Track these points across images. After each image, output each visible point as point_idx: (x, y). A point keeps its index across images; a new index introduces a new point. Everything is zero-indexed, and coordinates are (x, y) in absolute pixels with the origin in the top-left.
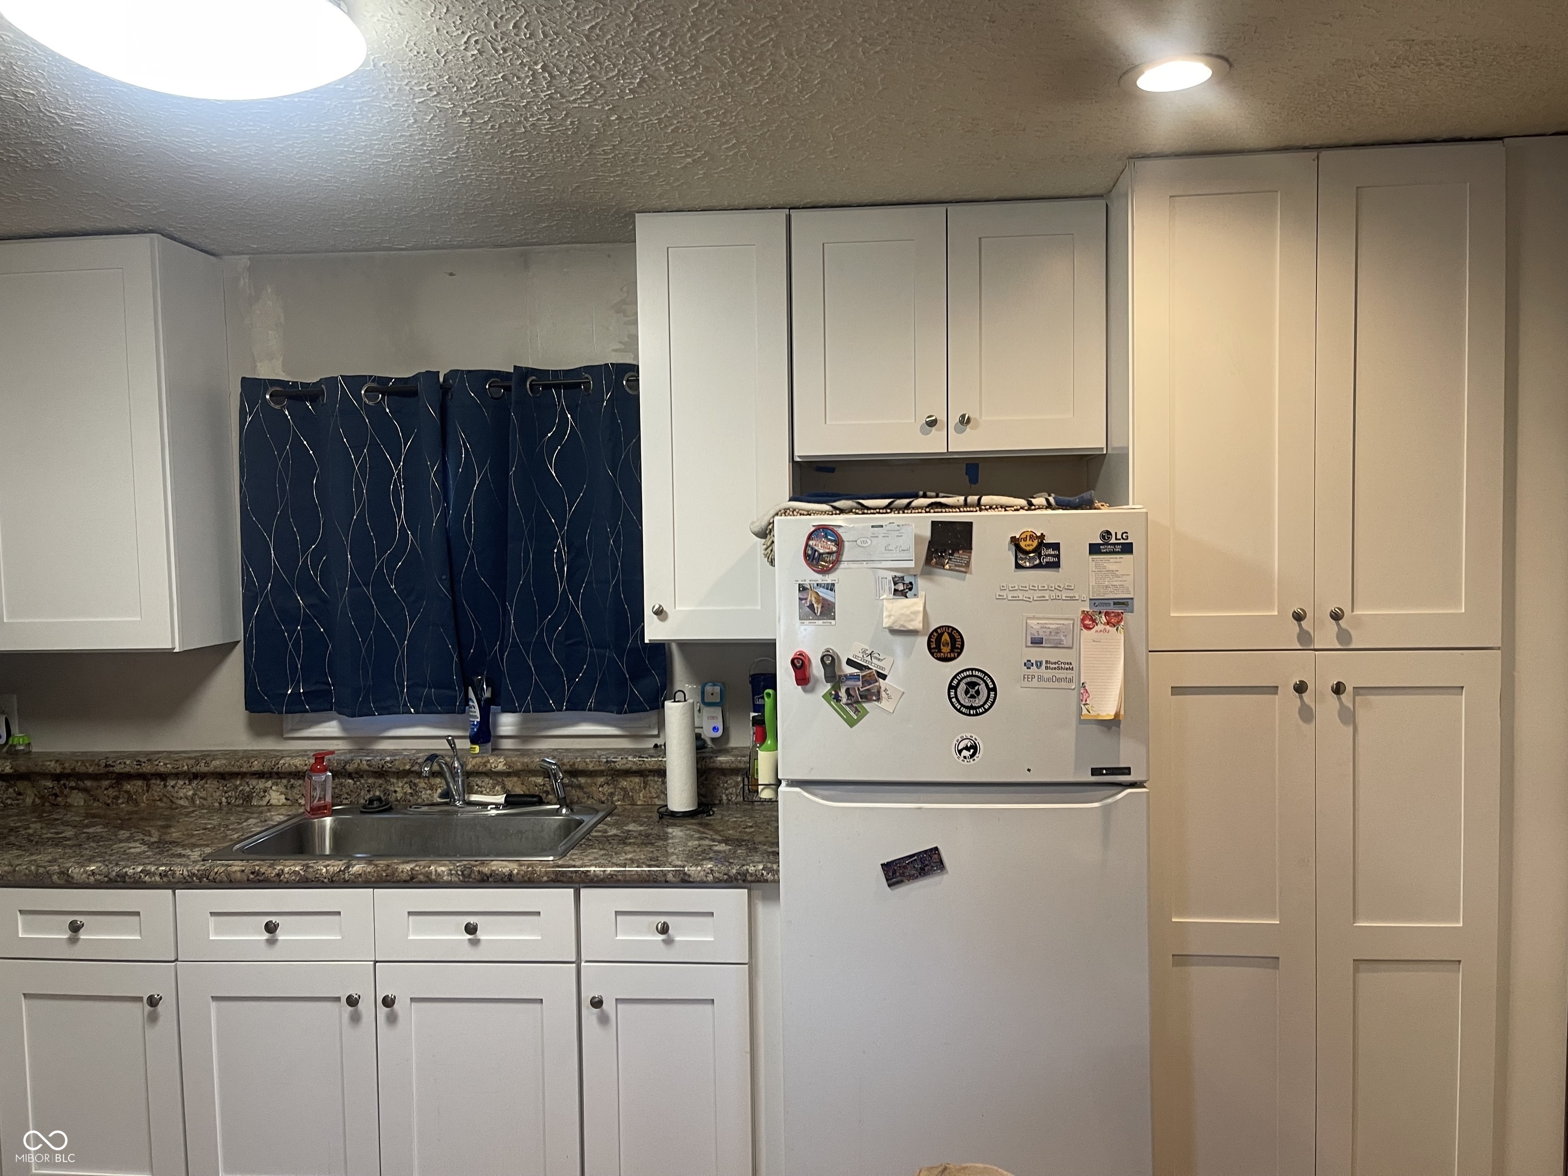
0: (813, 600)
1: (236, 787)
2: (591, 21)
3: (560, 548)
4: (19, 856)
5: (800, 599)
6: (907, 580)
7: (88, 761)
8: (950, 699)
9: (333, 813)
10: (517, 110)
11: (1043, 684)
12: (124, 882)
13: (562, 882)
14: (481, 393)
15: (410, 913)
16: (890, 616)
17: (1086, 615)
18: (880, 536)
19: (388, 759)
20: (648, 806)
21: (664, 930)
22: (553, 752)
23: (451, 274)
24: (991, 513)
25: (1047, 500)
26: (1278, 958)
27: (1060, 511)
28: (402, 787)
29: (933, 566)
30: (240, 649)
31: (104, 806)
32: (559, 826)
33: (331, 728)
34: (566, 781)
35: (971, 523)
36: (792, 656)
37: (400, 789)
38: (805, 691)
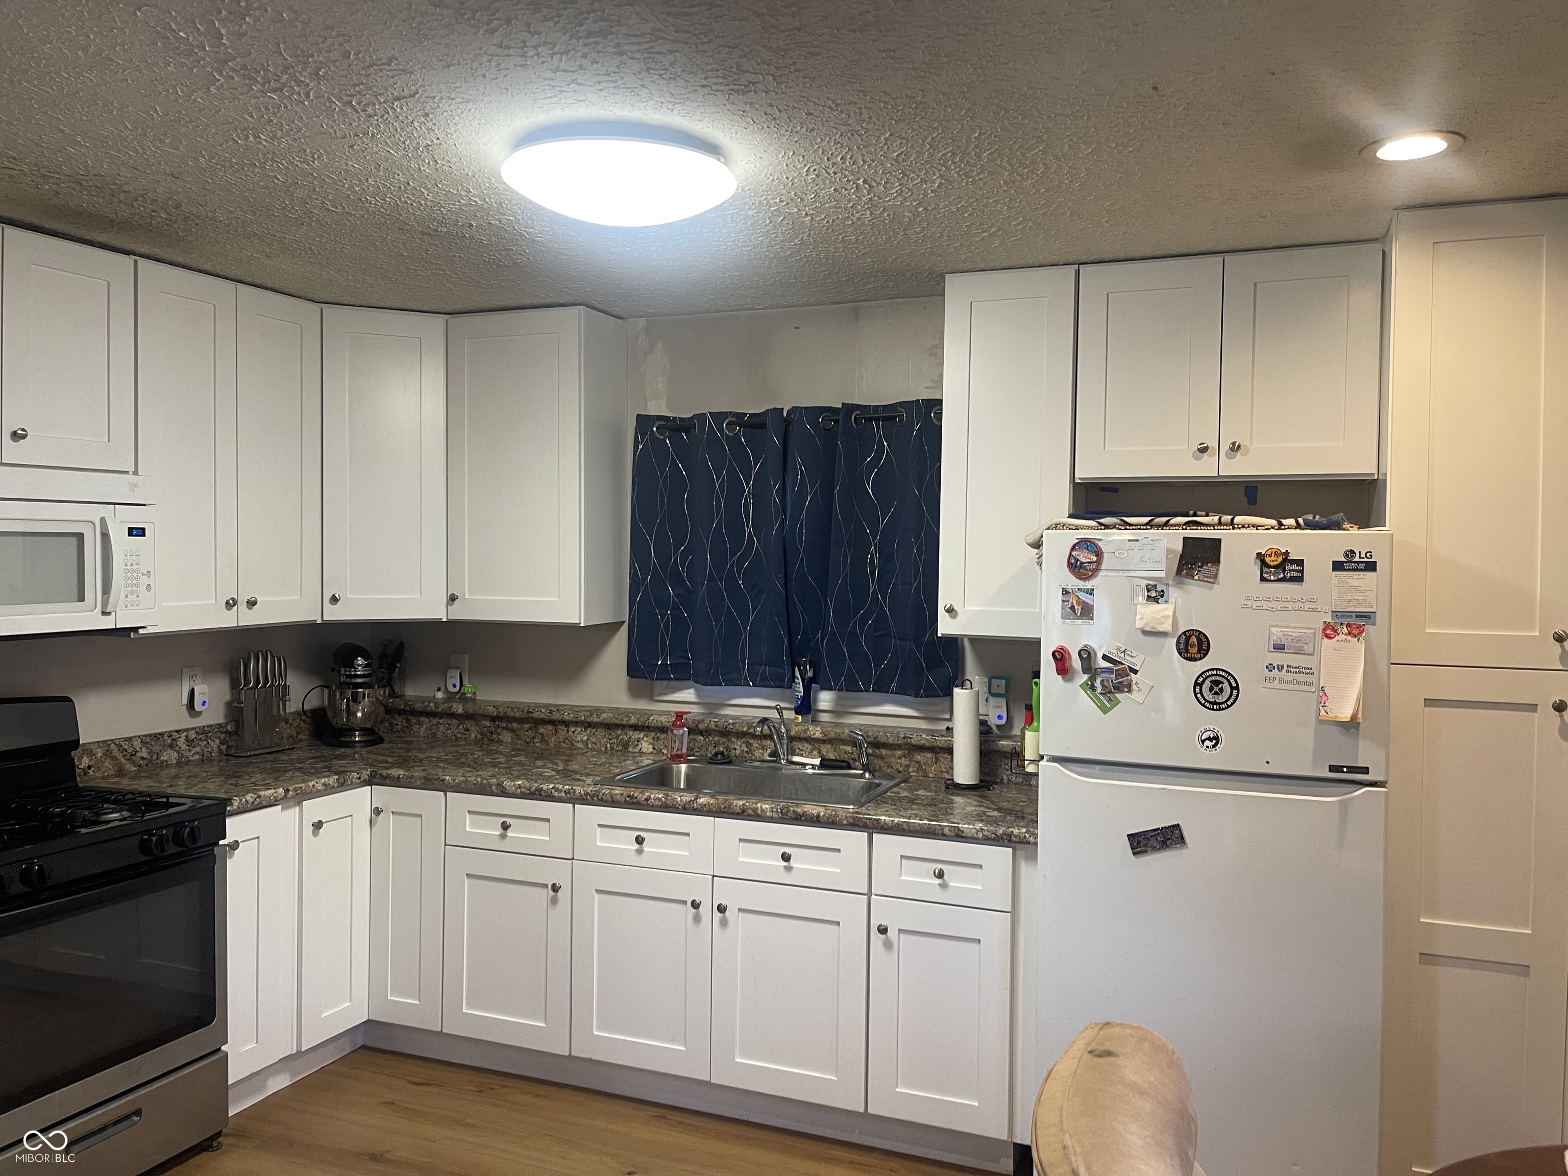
0: (1075, 602)
1: (618, 736)
2: (898, 150)
3: (874, 555)
4: (469, 771)
5: (1063, 601)
6: (1159, 589)
7: (515, 708)
8: (1196, 694)
9: (688, 761)
10: (845, 210)
11: (1282, 686)
12: (541, 795)
13: (859, 826)
14: (816, 425)
15: (741, 840)
16: (1142, 619)
17: (1327, 626)
18: (1136, 549)
19: (731, 721)
20: (937, 778)
21: (940, 875)
22: (861, 727)
23: (797, 328)
24: (1243, 531)
25: (1297, 522)
26: (1529, 966)
27: (1309, 531)
28: (741, 746)
29: (1185, 577)
30: (625, 627)
31: (525, 744)
32: (862, 787)
33: (689, 694)
34: (870, 751)
35: (1220, 540)
36: (1054, 648)
37: (739, 747)
38: (1065, 680)
